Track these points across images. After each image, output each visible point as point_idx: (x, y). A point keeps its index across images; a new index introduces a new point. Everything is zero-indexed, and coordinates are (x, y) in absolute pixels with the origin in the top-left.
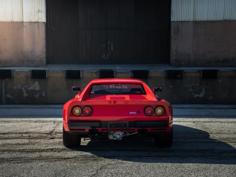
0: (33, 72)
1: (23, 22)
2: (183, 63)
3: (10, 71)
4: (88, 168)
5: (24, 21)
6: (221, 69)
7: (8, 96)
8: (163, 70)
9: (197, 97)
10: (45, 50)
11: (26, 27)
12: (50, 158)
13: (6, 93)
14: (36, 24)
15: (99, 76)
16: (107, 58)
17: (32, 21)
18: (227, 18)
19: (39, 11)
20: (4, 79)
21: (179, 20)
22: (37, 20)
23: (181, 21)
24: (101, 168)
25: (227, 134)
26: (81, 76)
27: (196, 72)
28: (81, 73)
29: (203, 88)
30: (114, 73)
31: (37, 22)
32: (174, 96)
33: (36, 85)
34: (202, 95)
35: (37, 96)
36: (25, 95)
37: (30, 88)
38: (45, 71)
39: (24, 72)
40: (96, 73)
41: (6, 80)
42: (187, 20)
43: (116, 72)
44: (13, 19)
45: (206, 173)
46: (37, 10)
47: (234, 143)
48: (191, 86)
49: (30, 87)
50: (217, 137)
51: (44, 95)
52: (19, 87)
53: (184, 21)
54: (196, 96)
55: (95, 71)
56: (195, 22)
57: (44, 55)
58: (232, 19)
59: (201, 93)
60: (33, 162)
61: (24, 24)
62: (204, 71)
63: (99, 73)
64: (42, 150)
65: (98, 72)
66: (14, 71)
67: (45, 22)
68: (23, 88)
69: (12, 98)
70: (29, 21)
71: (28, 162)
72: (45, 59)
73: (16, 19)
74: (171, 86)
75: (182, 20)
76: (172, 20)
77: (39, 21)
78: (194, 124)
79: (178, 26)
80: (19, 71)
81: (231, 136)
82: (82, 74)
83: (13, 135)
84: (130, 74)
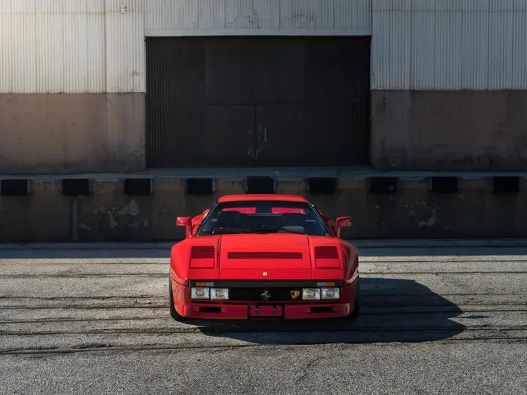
0: (127, 182)
1: (105, 93)
2: (394, 165)
3: (86, 181)
4: (286, 365)
5: (108, 91)
6: (464, 176)
7: (84, 226)
8: (362, 178)
9: (424, 227)
10: (143, 143)
11: (111, 102)
12: (206, 345)
13: (80, 221)
14: (129, 97)
15: (247, 188)
16: (255, 155)
17: (123, 91)
18: (467, 86)
19: (134, 73)
20: (76, 195)
21: (385, 88)
22: (131, 88)
23: (388, 89)
24: (309, 366)
25: (501, 294)
26: (214, 189)
27: (420, 182)
28: (214, 183)
29: (433, 210)
30: (275, 184)
31: (132, 93)
32: (383, 224)
33: (132, 207)
34: (431, 222)
35: (135, 225)
36: (113, 224)
37: (121, 213)
38: (149, 180)
39: (111, 182)
40: (240, 183)
41: (80, 197)
42: (400, 88)
43: (277, 182)
44: (89, 88)
45: (499, 370)
46: (131, 71)
47: (520, 312)
48: (412, 206)
49: (121, 210)
50: (486, 300)
51: (146, 224)
52: (102, 209)
53: (395, 91)
54: (422, 223)
55: (238, 180)
56: (413, 92)
57: (143, 151)
58: (475, 89)
59: (431, 219)
60: (179, 354)
61: (108, 96)
62: (434, 179)
63: (246, 184)
64: (185, 329)
65: (244, 181)
66: (93, 181)
67: (145, 92)
68: (109, 213)
69: (90, 229)
70: (117, 91)
71: (170, 352)
72: (143, 158)
73: (95, 88)
74: (377, 207)
75: (391, 89)
76: (373, 86)
77: (135, 91)
78: (438, 277)
79: (384, 99)
80: (103, 182)
81: (509, 299)
82: (215, 186)
83: (121, 301)
84: (303, 186)
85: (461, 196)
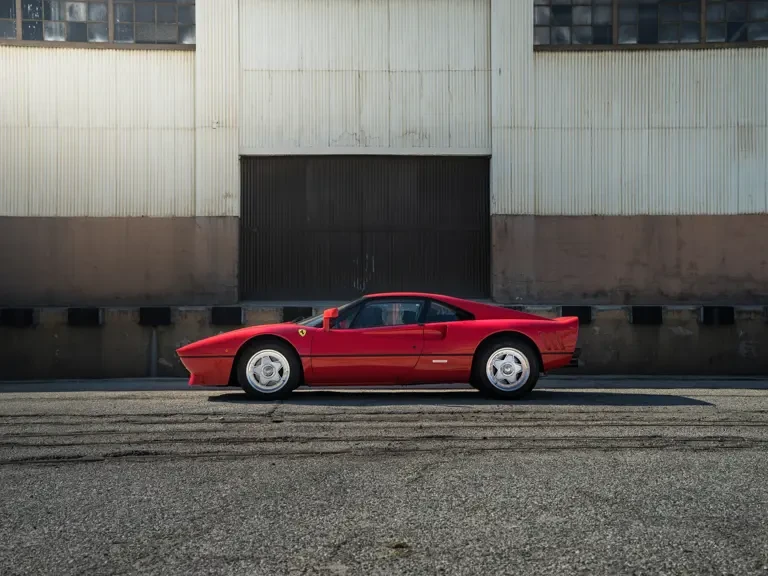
1: (194, 217)
2: (517, 298)
3: (168, 310)
5: (197, 215)
6: (599, 307)
7: (163, 361)
10: (236, 272)
11: (200, 227)
12: (287, 452)
13: (159, 356)
14: (221, 221)
16: (362, 287)
17: (214, 215)
18: (598, 211)
19: (227, 195)
20: (155, 326)
21: (507, 213)
22: (224, 211)
23: (510, 213)
24: (424, 469)
27: (549, 311)
31: (224, 217)
38: (240, 309)
39: (196, 311)
41: (161, 328)
44: (177, 212)
46: (224, 193)
53: (517, 216)
56: (538, 218)
57: (236, 282)
60: (248, 460)
61: (197, 221)
62: (565, 308)
64: (261, 439)
66: (175, 310)
67: (239, 215)
69: (171, 365)
70: (207, 215)
71: (236, 459)
72: (236, 290)
73: (182, 211)
75: (514, 213)
76: (494, 210)
77: (227, 215)
79: (506, 225)
80: (186, 311)
83: (188, 418)
85: (597, 328)
